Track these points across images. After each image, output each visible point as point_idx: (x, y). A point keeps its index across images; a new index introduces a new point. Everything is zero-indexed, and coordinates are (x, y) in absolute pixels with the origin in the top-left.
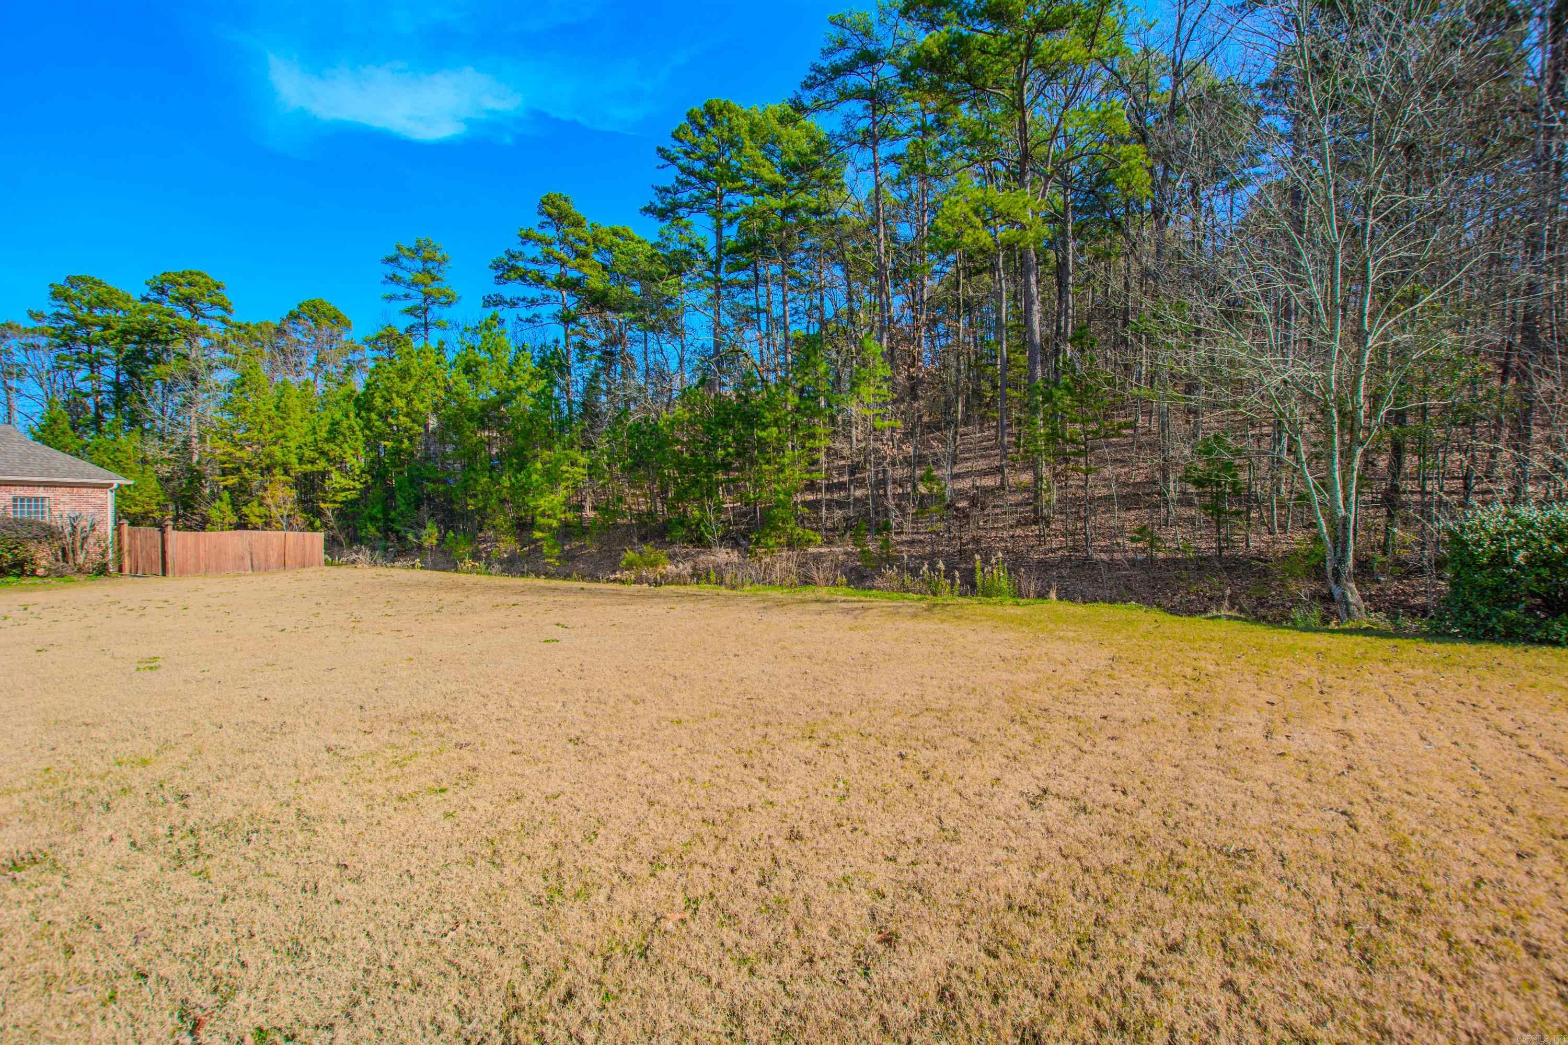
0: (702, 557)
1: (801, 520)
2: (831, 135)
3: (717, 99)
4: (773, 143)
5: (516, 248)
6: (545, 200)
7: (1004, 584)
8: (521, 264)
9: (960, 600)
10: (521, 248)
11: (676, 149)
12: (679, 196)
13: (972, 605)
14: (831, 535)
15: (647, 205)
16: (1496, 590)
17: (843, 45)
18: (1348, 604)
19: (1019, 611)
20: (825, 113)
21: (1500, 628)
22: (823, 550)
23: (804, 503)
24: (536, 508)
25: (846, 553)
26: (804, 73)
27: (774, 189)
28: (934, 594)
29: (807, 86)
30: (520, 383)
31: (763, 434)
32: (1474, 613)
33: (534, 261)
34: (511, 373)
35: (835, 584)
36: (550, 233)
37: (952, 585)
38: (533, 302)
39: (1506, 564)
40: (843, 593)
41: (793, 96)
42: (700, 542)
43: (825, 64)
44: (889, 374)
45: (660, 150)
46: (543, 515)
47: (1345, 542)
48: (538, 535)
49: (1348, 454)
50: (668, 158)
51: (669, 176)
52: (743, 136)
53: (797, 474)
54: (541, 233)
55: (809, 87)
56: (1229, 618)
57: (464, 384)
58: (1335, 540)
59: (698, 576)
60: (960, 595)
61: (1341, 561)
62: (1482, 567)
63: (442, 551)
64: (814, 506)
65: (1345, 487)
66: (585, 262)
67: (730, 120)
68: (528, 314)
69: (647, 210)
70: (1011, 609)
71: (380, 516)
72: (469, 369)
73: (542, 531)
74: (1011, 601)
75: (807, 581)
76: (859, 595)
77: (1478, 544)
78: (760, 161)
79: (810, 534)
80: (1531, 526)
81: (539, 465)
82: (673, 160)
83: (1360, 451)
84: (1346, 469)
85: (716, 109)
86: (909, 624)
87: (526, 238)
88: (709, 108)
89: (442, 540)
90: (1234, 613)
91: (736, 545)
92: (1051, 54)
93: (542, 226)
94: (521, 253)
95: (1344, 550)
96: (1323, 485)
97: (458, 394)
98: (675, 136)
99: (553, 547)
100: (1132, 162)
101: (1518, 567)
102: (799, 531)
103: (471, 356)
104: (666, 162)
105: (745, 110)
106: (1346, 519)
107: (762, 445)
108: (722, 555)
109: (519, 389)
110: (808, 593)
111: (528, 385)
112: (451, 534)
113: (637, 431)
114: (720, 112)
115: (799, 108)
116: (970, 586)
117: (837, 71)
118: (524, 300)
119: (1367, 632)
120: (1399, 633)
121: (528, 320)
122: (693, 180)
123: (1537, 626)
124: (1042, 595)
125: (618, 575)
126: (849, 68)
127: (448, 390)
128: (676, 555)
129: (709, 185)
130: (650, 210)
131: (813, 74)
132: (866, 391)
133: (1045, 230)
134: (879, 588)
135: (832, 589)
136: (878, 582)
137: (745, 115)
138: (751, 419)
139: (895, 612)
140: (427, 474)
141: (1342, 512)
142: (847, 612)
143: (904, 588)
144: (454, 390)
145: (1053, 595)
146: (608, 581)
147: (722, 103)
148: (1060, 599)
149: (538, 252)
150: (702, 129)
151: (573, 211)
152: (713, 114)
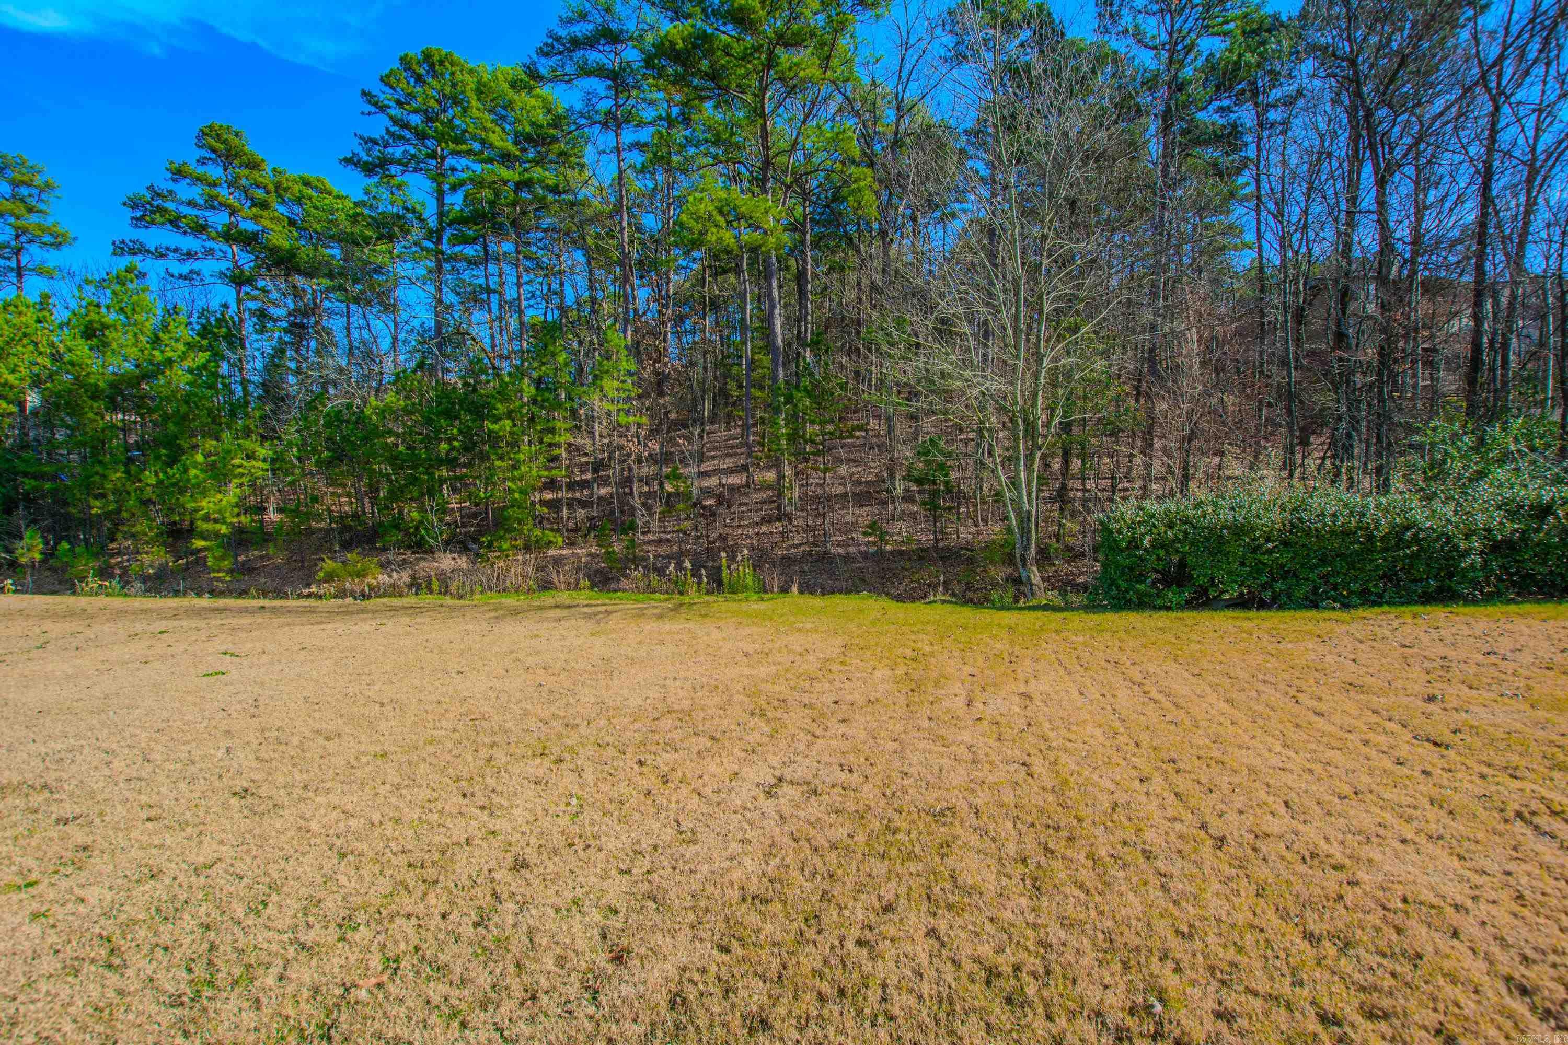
0: (423, 564)
1: (540, 521)
2: (570, 110)
3: (440, 49)
4: (505, 108)
5: (164, 185)
6: (207, 131)
7: (749, 581)
8: (170, 206)
9: (707, 598)
10: (171, 186)
11: (385, 96)
12: (390, 150)
13: (719, 603)
14: (573, 536)
15: (349, 155)
16: (1131, 569)
17: (583, 17)
18: (1031, 585)
19: (763, 606)
20: (564, 86)
21: (1135, 599)
22: (564, 552)
23: (543, 503)
24: (196, 510)
25: (590, 555)
26: (541, 38)
27: (506, 158)
28: (681, 593)
29: (544, 53)
30: (169, 354)
31: (496, 427)
32: (1118, 587)
33: (191, 204)
34: (156, 341)
35: (577, 587)
36: (215, 172)
37: (699, 583)
38: (190, 255)
39: (1137, 548)
40: (584, 597)
41: (527, 61)
42: (420, 547)
43: (563, 33)
44: (633, 368)
45: (364, 94)
46: (207, 518)
47: (1029, 532)
48: (199, 543)
49: (1030, 457)
50: (375, 104)
51: (378, 126)
52: (469, 93)
53: (534, 472)
54: (201, 170)
55: (546, 55)
56: (943, 602)
57: (82, 350)
58: (1021, 529)
59: (416, 585)
60: (708, 592)
61: (1026, 548)
62: (1122, 551)
63: (53, 570)
64: (553, 505)
65: (1029, 484)
66: (265, 213)
67: (453, 74)
68: (185, 268)
69: (347, 161)
70: (756, 605)
72: (91, 332)
73: (205, 539)
74: (755, 597)
75: (546, 586)
76: (604, 598)
77: (1119, 532)
78: (489, 125)
79: (550, 536)
80: (1153, 516)
81: (200, 458)
82: (383, 109)
83: (1038, 455)
84: (1029, 468)
85: (436, 58)
86: (654, 625)
87: (179, 174)
88: (427, 56)
89: (50, 554)
90: (947, 598)
91: (464, 548)
92: (790, 69)
93: (202, 162)
94: (170, 192)
95: (1029, 540)
96: (1013, 484)
97: (73, 364)
98: (385, 80)
99: (223, 558)
100: (862, 184)
101: (1146, 549)
102: (537, 532)
103: (94, 316)
104: (373, 109)
105: (471, 66)
106: (1029, 512)
107: (494, 439)
108: (446, 561)
109: (170, 362)
110: (548, 598)
111: (183, 357)
112: (65, 545)
113: (336, 419)
114: (442, 63)
115: (534, 75)
116: (717, 584)
117: (576, 43)
118: (176, 250)
119: (1045, 608)
120: (1068, 607)
121: (184, 277)
122: (408, 135)
123: (1158, 595)
124: (785, 590)
125: (314, 589)
126: (590, 42)
127: (56, 357)
128: (389, 562)
129: (428, 143)
130: (352, 161)
131: (550, 41)
132: (610, 386)
133: (786, 238)
134: (625, 590)
135: (574, 594)
136: (624, 583)
137: (471, 72)
138: (480, 410)
139: (640, 615)
140: (22, 467)
141: (1026, 507)
142: (588, 617)
143: (650, 589)
144: (67, 358)
145: (795, 589)
146: (300, 596)
147: (443, 53)
148: (801, 592)
149: (196, 192)
150: (419, 79)
151: (247, 149)
152: (432, 63)
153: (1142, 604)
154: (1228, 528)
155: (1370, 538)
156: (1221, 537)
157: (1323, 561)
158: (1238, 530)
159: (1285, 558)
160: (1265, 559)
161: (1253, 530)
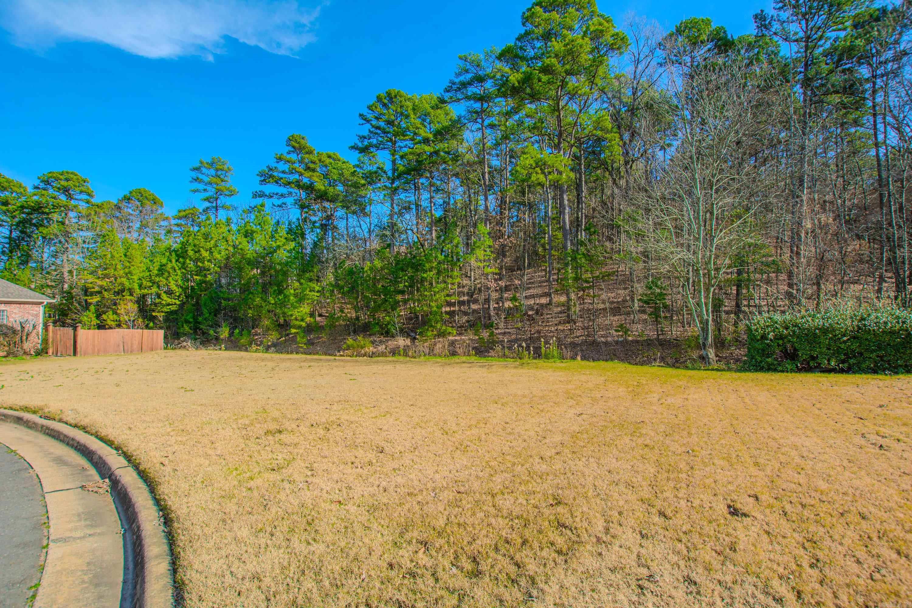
0: (390, 343)
1: (445, 323)
2: (460, 117)
3: (394, 90)
4: (425, 115)
5: (273, 165)
6: (291, 138)
7: (555, 353)
8: (275, 174)
9: (534, 361)
10: (276, 165)
11: (370, 116)
12: (371, 140)
13: (540, 362)
14: (462, 329)
15: (353, 145)
16: (763, 350)
17: (467, 71)
18: (709, 358)
19: (563, 365)
20: (456, 104)
21: (765, 366)
22: (457, 338)
23: (446, 313)
24: (291, 315)
25: (469, 339)
26: (447, 84)
27: (426, 141)
28: (520, 358)
29: (447, 91)
30: (278, 243)
31: (425, 275)
33: (283, 172)
34: (273, 237)
35: (469, 355)
36: (294, 157)
37: (529, 353)
38: (282, 196)
39: (767, 339)
40: (473, 359)
41: (439, 95)
42: (387, 334)
43: (457, 80)
44: (491, 244)
45: (361, 115)
46: (296, 319)
47: (708, 330)
48: (293, 331)
49: (707, 290)
50: (365, 120)
51: (365, 130)
52: (409, 111)
53: (441, 297)
54: (288, 157)
55: (448, 91)
56: (659, 366)
57: (244, 243)
58: (703, 329)
59: (394, 352)
60: (535, 358)
61: (706, 339)
62: (758, 341)
63: (231, 341)
64: (451, 314)
65: (706, 304)
66: (314, 174)
67: (401, 102)
68: (279, 202)
69: (352, 148)
70: (559, 364)
71: (191, 320)
72: (248, 235)
73: (296, 328)
74: (559, 361)
75: (454, 354)
76: (483, 360)
77: (756, 330)
78: (419, 126)
79: (450, 330)
80: (776, 323)
81: (292, 291)
82: (368, 121)
83: (712, 289)
84: (707, 297)
85: (393, 95)
86: (513, 371)
87: (279, 159)
88: (389, 94)
89: (231, 334)
90: (662, 364)
91: (408, 335)
92: (573, 89)
93: (289, 153)
94: (276, 168)
95: (707, 334)
96: (698, 304)
97: (241, 249)
98: (369, 108)
99: (303, 338)
100: (613, 142)
101: (771, 340)
102: (444, 328)
103: (249, 228)
104: (364, 122)
105: (409, 96)
106: (707, 319)
107: (423, 280)
108: (402, 342)
109: (279, 247)
110: (456, 359)
111: (284, 245)
112: (237, 331)
113: (351, 273)
114: (396, 96)
115: (442, 101)
116: (538, 355)
117: (464, 85)
118: (277, 194)
119: (717, 370)
120: (729, 369)
121: (279, 206)
122: (379, 132)
123: (779, 365)
124: (573, 358)
125: (342, 353)
126: (470, 83)
127: (234, 247)
128: (375, 341)
129: (389, 135)
130: (354, 148)
131: (450, 85)
132: (480, 253)
133: (572, 175)
134: (492, 357)
135: (468, 358)
136: (492, 353)
137: (409, 99)
138: (417, 266)
139: (506, 367)
140: (222, 295)
141: (705, 317)
142: (480, 367)
143: (504, 356)
144: (239, 247)
145: (579, 358)
147: (396, 91)
148: (582, 359)
149: (286, 167)
150: (385, 105)
151: (308, 145)
152: (391, 97)
153: (771, 368)
154: (818, 329)
156: (816, 334)
157: (879, 348)
158: (825, 331)
159: (855, 346)
160: (842, 346)
161: (834, 330)
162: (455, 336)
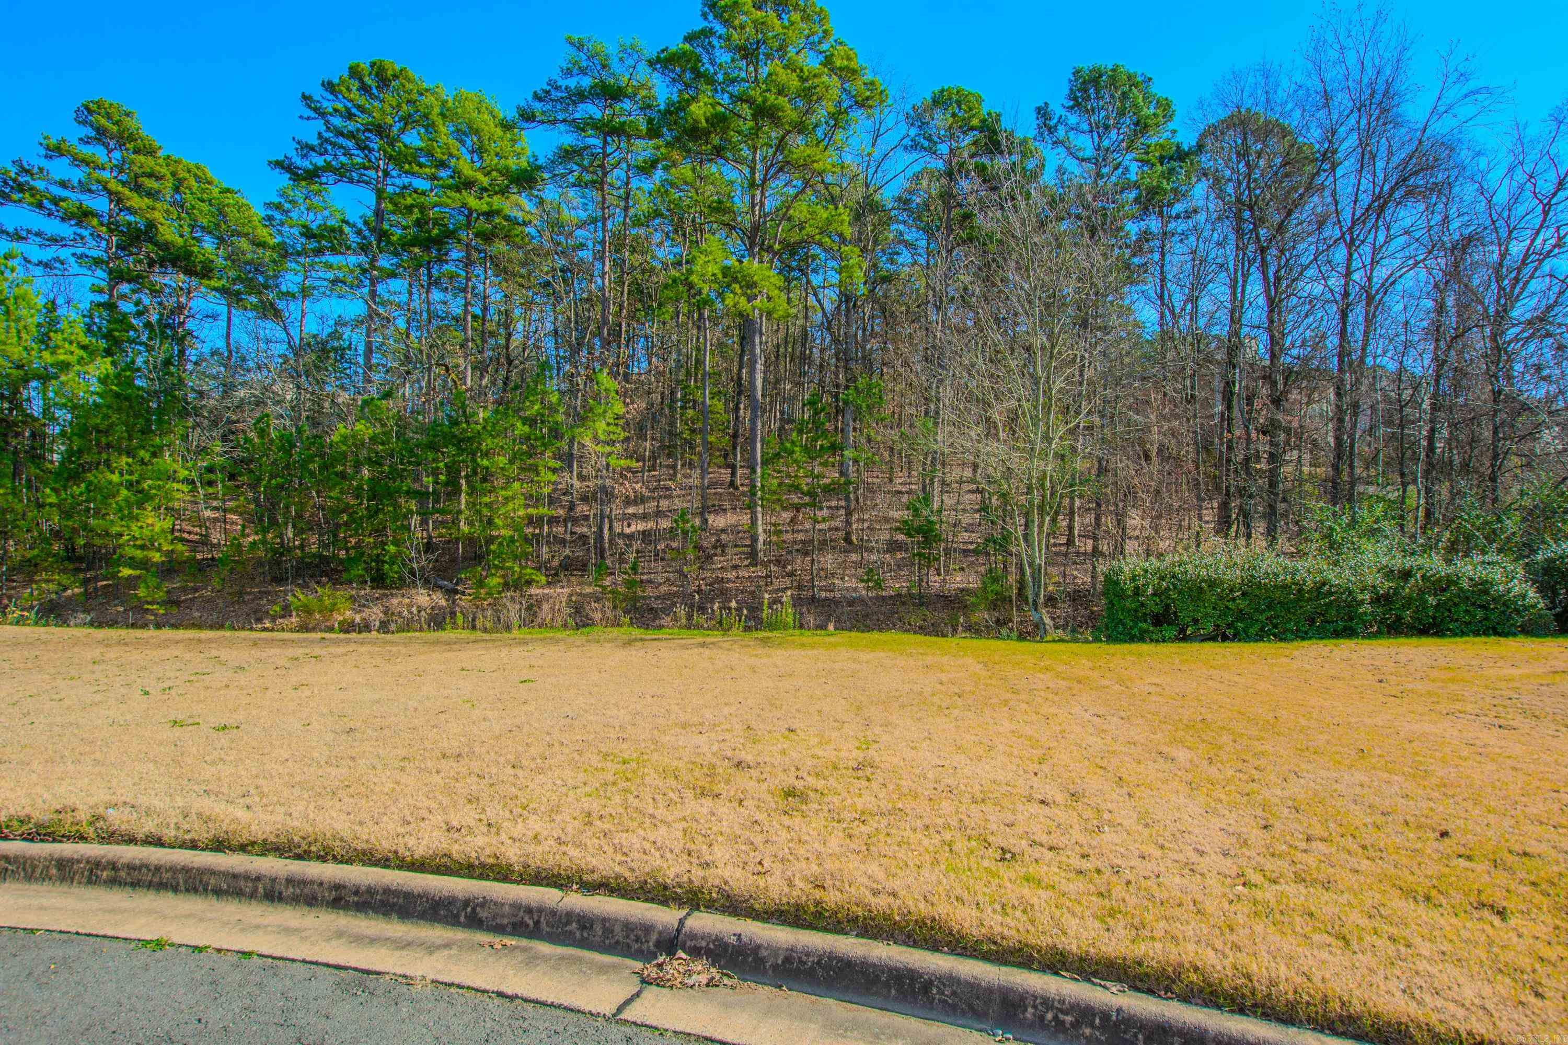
0: (395, 600)
3: (393, 64)
5: (35, 159)
6: (94, 107)
7: (790, 620)
8: (40, 185)
10: (44, 163)
11: (328, 103)
15: (281, 158)
16: (1135, 611)
17: (583, 72)
18: (1043, 624)
21: (1137, 634)
22: (546, 591)
24: (117, 535)
28: (725, 630)
29: (539, 98)
30: (61, 357)
33: (63, 184)
34: (44, 340)
36: (98, 153)
37: (740, 620)
38: (55, 240)
39: (1140, 595)
40: (633, 631)
41: (523, 104)
45: (306, 98)
46: (134, 545)
47: (1040, 581)
48: (126, 572)
50: (316, 110)
51: (311, 131)
54: (87, 151)
58: (1034, 579)
60: (756, 630)
61: (1037, 594)
62: (1127, 597)
66: (158, 205)
67: (409, 91)
69: (278, 164)
73: (131, 567)
77: (1124, 582)
79: (531, 574)
82: (321, 113)
83: (1048, 518)
87: (56, 151)
88: (378, 69)
90: (968, 634)
91: (440, 586)
93: (85, 141)
94: (41, 170)
98: (329, 87)
101: (1146, 597)
102: (523, 570)
104: (313, 114)
105: (430, 85)
106: (1040, 565)
108: (423, 598)
110: (598, 632)
114: (395, 78)
115: (528, 117)
116: (755, 622)
117: (577, 96)
118: (39, 234)
119: (1057, 641)
121: (46, 265)
124: (823, 627)
125: (268, 624)
126: (586, 96)
128: (360, 597)
130: (284, 166)
131: (548, 88)
136: (666, 620)
141: (1038, 561)
143: (692, 625)
145: (831, 627)
147: (398, 68)
148: (836, 629)
149: (76, 175)
150: (365, 89)
151: (143, 133)
152: (383, 78)
153: (1141, 638)
154: (1206, 581)
155: (1300, 591)
156: (1201, 588)
158: (1211, 583)
159: (1243, 604)
160: (1230, 605)
161: (1222, 583)
162: (542, 587)
